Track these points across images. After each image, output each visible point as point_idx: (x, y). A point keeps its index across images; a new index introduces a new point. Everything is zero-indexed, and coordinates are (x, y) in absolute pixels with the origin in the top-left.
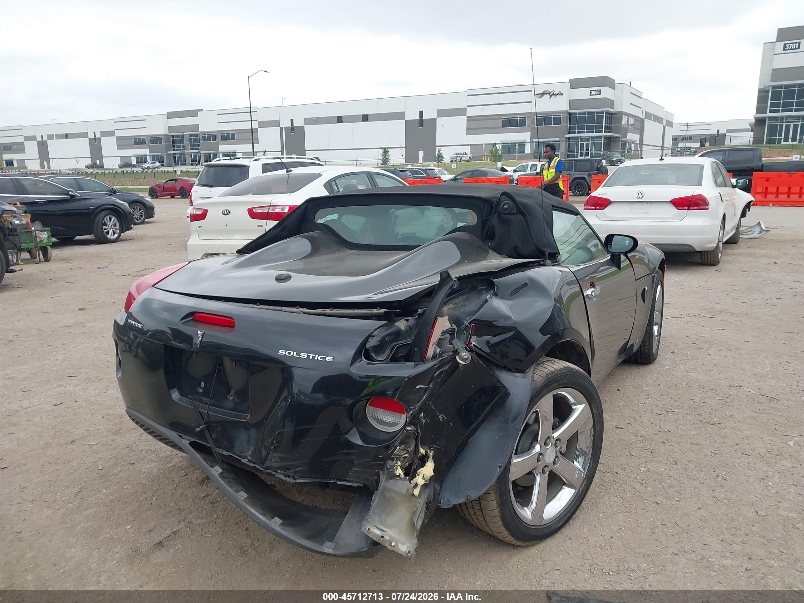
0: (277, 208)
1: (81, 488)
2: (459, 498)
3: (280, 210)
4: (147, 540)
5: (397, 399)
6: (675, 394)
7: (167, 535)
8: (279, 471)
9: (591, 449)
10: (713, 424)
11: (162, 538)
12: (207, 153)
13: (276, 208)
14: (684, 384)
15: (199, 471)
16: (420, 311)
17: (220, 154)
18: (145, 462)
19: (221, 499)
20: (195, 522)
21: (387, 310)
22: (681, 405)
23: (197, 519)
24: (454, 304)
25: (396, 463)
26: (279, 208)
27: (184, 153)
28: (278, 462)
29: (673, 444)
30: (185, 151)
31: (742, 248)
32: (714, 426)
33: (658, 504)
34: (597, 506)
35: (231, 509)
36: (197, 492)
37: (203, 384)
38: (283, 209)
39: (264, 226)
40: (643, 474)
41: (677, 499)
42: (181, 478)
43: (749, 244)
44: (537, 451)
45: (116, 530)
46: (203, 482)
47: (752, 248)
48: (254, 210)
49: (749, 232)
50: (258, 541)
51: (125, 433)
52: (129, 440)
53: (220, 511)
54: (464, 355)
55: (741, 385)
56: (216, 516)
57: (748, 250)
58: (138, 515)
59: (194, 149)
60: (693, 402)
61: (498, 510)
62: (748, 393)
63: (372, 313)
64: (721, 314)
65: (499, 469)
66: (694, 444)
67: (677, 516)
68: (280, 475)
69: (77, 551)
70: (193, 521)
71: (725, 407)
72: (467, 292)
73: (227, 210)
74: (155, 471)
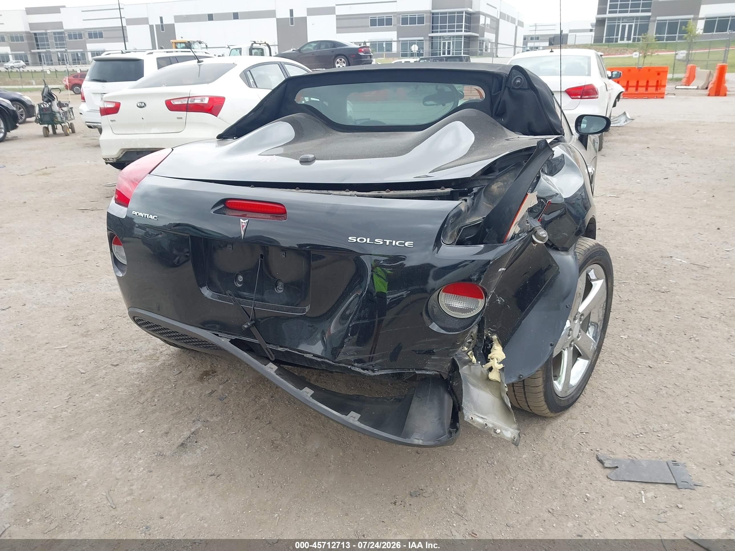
0: (197, 99)
1: (70, 394)
2: (511, 378)
3: (200, 101)
4: (167, 443)
5: (481, 284)
6: (618, 267)
7: (186, 436)
8: (356, 364)
9: (602, 322)
10: (663, 292)
11: (183, 440)
12: (74, 52)
13: (194, 99)
14: (622, 257)
15: (192, 368)
16: (475, 190)
17: (88, 53)
18: (130, 363)
19: (228, 394)
20: (212, 421)
21: (452, 189)
22: (629, 276)
23: (212, 417)
24: (503, 182)
25: (462, 349)
26: (198, 99)
27: (50, 52)
28: (354, 355)
29: (638, 312)
30: (51, 50)
31: (614, 135)
32: (665, 294)
33: (651, 368)
34: (598, 374)
35: (245, 404)
36: (200, 390)
37: (240, 278)
38: (202, 100)
39: (184, 118)
40: (625, 341)
41: (665, 362)
42: (176, 377)
43: (618, 131)
44: (568, 327)
45: (128, 435)
46: (202, 378)
47: (623, 135)
48: (172, 101)
49: (616, 120)
50: (287, 434)
51: (95, 335)
52: (102, 341)
53: (233, 407)
54: (543, 234)
55: (671, 256)
56: (231, 412)
57: (620, 137)
58: (145, 417)
59: (61, 48)
60: (638, 273)
61: (543, 386)
62: (680, 263)
63: (437, 193)
64: (623, 193)
65: (551, 347)
66: (657, 311)
67: (672, 378)
68: (358, 369)
69: (94, 461)
70: (209, 419)
71: (667, 277)
72: (513, 169)
73: (142, 103)
74: (144, 371)
